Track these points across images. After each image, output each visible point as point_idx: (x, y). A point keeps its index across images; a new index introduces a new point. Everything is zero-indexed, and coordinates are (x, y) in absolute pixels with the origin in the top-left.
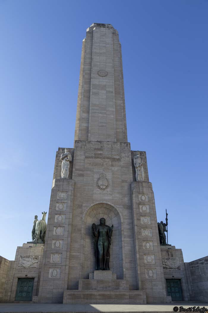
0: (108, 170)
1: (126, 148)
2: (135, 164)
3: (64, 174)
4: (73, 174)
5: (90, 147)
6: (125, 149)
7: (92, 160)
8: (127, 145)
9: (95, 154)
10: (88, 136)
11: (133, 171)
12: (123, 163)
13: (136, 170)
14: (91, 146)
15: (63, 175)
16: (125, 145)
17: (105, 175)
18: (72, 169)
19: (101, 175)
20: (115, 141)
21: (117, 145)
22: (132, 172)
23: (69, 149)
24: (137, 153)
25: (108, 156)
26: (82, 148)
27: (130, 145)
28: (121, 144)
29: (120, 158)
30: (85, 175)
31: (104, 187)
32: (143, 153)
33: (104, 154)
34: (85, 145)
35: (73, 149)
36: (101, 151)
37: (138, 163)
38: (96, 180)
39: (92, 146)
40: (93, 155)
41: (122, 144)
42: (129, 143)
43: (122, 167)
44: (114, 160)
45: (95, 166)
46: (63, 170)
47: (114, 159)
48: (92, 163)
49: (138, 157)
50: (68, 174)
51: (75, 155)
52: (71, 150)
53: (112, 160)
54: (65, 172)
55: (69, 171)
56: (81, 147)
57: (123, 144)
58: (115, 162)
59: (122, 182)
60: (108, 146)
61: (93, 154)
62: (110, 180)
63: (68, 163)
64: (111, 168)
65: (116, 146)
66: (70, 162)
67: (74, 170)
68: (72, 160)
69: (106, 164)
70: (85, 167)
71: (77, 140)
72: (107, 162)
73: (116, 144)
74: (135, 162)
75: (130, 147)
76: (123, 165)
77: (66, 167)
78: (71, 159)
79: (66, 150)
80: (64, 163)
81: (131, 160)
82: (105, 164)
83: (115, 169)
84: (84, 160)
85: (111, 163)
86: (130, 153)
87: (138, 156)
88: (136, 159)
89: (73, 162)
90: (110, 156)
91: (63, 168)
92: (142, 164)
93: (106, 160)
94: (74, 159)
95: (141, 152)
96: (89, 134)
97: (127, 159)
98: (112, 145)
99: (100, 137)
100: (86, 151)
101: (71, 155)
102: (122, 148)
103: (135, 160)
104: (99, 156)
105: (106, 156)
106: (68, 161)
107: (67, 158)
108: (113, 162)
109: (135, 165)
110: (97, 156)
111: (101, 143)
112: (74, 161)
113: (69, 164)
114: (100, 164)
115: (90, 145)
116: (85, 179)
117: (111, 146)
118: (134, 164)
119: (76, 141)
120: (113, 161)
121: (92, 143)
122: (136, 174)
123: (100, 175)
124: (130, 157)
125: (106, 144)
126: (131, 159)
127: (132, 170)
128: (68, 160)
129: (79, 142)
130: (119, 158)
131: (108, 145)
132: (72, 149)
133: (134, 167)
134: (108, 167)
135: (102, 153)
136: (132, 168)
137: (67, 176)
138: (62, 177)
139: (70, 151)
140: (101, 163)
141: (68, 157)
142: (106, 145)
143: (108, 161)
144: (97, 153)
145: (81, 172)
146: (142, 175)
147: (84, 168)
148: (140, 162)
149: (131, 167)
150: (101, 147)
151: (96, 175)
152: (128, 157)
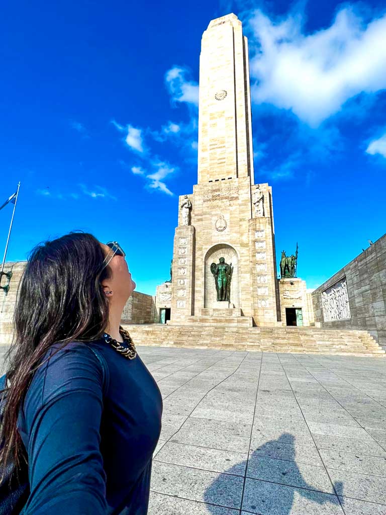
0: (226, 211)
1: (245, 183)
7: (210, 203)
8: (246, 180)
13: (255, 206)
14: (208, 188)
17: (223, 216)
19: (219, 216)
22: (250, 209)
30: (204, 219)
31: (222, 228)
33: (222, 194)
37: (257, 198)
38: (214, 222)
40: (211, 198)
44: (232, 199)
45: (213, 209)
48: (210, 206)
49: (257, 191)
56: (199, 192)
57: (241, 180)
59: (240, 221)
62: (228, 221)
64: (229, 208)
65: (234, 183)
66: (189, 208)
72: (225, 202)
76: (241, 203)
77: (186, 214)
82: (222, 205)
83: (232, 208)
84: (202, 205)
85: (229, 203)
86: (249, 189)
90: (228, 195)
92: (261, 198)
97: (246, 195)
98: (230, 184)
100: (204, 194)
104: (217, 198)
105: (224, 196)
106: (187, 208)
108: (231, 201)
110: (214, 198)
116: (204, 223)
121: (209, 185)
122: (255, 210)
124: (249, 192)
126: (250, 195)
130: (237, 197)
134: (226, 208)
140: (219, 205)
141: (187, 204)
142: (224, 185)
144: (215, 194)
145: (200, 217)
146: (261, 210)
147: (203, 212)
149: (250, 204)
151: (214, 217)
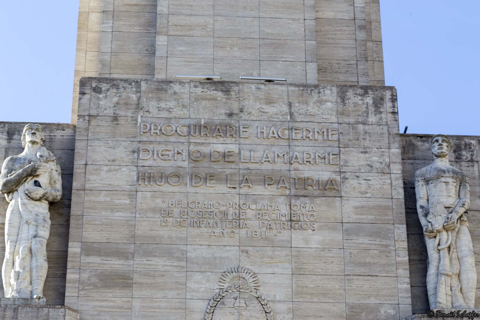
0: (269, 251)
1: (372, 119)
2: (426, 215)
3: (18, 274)
4: (69, 276)
5: (165, 114)
6: (364, 124)
7: (176, 189)
8: (378, 103)
9: (195, 158)
10: (152, 51)
11: (411, 251)
12: (356, 208)
13: (431, 244)
14: (169, 110)
15: (13, 281)
16: (369, 100)
17: (255, 275)
18: (67, 246)
19: (230, 276)
20: (312, 77)
21: (321, 102)
22: (404, 257)
23: (47, 126)
24: (436, 150)
25: (266, 166)
26: (121, 122)
27: (394, 99)
28: (343, 98)
29: (338, 178)
30: (137, 278)
32: (468, 146)
33: (245, 154)
34: (138, 107)
35: (68, 132)
36: (229, 140)
37: (440, 209)
38: (202, 305)
39: (178, 112)
40: (185, 164)
41: (350, 93)
42: (392, 88)
43: (347, 232)
44: (301, 188)
45: (192, 225)
46: (13, 254)
47: (305, 182)
48: (176, 211)
49: (441, 172)
50: (44, 273)
51: (78, 163)
52: (58, 134)
53: (293, 192)
54: (27, 263)
55: (49, 259)
56: (115, 118)
57: (353, 98)
58: (307, 200)
60: (271, 110)
61: (185, 154)
62: (281, 307)
63: (43, 208)
64: (285, 235)
65: (312, 108)
66: (52, 204)
67: (78, 250)
68: (63, 195)
69: (259, 215)
70: (138, 232)
71: (90, 79)
72: (266, 202)
73: (315, 96)
74: (421, 202)
75: (395, 113)
76: (354, 217)
77: (32, 232)
78: (59, 186)
79: (28, 138)
80: (16, 211)
81: (402, 191)
82: (250, 213)
83: (307, 241)
84: (133, 195)
85: (284, 210)
86: (396, 150)
87: (443, 163)
88: (427, 181)
89: (69, 207)
90: (280, 166)
91: (15, 243)
92: (462, 211)
93: (259, 190)
94: (76, 184)
95: (459, 138)
96: (161, 41)
97: (376, 181)
98: (290, 105)
99: (221, 53)
100: (145, 139)
101: (59, 161)
102: (352, 120)
103: (421, 191)
104: (217, 168)
105: (257, 166)
106: (39, 200)
107: (37, 184)
108: (298, 202)
109: (423, 221)
110: (203, 171)
111: (227, 92)
112: (74, 199)
113: (48, 215)
114: (225, 214)
115: (163, 105)
116: (137, 304)
117: (285, 109)
118: (419, 211)
119: (84, 83)
120: (297, 196)
121: (175, 93)
122: (432, 271)
123: (222, 280)
124: (397, 169)
125: (257, 99)
126: (400, 183)
127: (405, 245)
128: (39, 192)
129: (104, 86)
130: (331, 182)
131: (270, 102)
132: (60, 127)
133: (420, 227)
134: (270, 234)
135: (233, 148)
136: (404, 236)
137: (38, 289)
138: (9, 293)
139: (51, 140)
140: (231, 211)
141: (43, 179)
142: (258, 105)
143: (272, 198)
144: (206, 150)
145: (115, 264)
146: (463, 276)
147: (134, 237)
148: (451, 201)
149: (401, 231)
150: (231, 115)
151: (198, 277)
152: (385, 171)
